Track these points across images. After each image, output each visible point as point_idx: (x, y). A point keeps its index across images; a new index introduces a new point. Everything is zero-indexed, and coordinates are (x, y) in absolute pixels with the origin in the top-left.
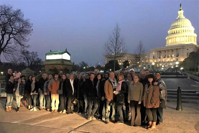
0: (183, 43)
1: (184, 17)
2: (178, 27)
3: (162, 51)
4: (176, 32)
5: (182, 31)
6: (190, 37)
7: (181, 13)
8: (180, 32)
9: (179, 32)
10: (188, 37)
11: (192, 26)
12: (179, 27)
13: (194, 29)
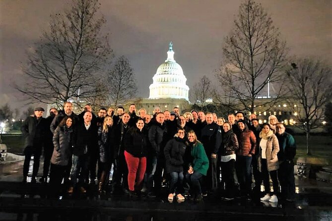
0: (173, 97)
1: (175, 61)
2: (166, 73)
3: (144, 104)
4: (163, 80)
5: (172, 80)
6: (181, 89)
7: (171, 54)
8: (169, 80)
9: (167, 81)
10: (178, 89)
11: (184, 74)
12: (168, 74)
13: (186, 79)
